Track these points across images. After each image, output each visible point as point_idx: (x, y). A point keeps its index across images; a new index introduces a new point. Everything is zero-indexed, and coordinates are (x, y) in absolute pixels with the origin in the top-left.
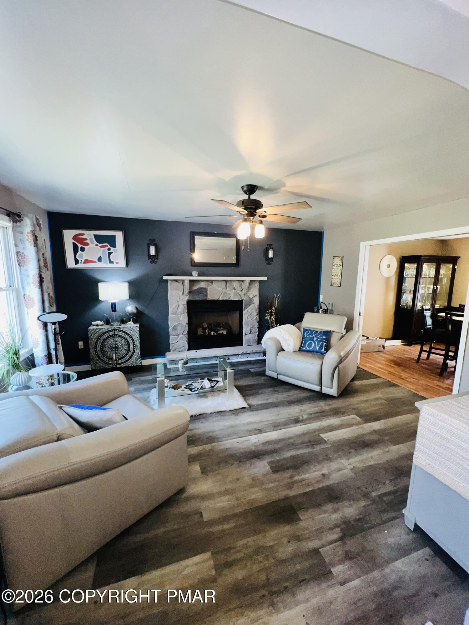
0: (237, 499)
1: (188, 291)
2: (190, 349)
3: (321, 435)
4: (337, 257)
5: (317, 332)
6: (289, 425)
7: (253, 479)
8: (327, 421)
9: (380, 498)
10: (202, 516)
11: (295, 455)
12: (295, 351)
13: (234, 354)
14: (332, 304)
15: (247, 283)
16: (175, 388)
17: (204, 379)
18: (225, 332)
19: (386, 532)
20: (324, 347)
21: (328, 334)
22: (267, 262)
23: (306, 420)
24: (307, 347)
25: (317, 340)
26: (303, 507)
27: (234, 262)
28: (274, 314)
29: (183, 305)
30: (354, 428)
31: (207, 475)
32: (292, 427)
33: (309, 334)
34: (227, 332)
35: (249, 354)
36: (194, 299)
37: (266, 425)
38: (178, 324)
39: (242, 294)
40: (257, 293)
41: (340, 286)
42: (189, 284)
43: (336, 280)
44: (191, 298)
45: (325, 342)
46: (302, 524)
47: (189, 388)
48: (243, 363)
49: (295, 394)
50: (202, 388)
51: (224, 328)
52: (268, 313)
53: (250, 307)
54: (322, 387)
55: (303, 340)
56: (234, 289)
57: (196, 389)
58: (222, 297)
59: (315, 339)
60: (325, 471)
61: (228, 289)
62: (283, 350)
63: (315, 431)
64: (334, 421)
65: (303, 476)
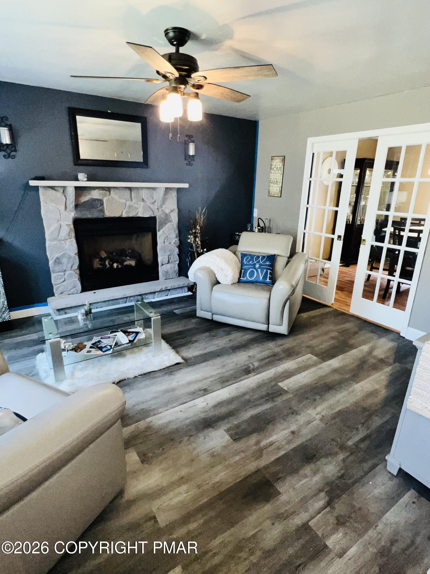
0: (199, 487)
1: (74, 204)
2: (84, 289)
3: (280, 384)
4: (277, 157)
5: (258, 257)
6: (239, 377)
7: (213, 456)
8: (282, 366)
9: (356, 446)
10: (156, 521)
11: (256, 415)
12: (234, 284)
13: (149, 292)
14: (270, 220)
15: (162, 192)
16: (76, 349)
17: (116, 332)
18: (133, 263)
19: (371, 483)
20: (269, 275)
21: (272, 259)
22: (187, 162)
23: (258, 368)
24: (248, 277)
25: (259, 268)
26: (279, 477)
27: (141, 160)
28: (199, 235)
29: (68, 225)
30: (313, 369)
31: (151, 464)
32: (244, 379)
33: (249, 262)
34: (136, 264)
35: (169, 290)
36: (85, 217)
37: (211, 381)
38: (62, 255)
39: (155, 207)
40: (175, 207)
41: (281, 197)
42: (74, 193)
43: (275, 189)
44: (79, 215)
45: (269, 269)
46: (283, 498)
47: (96, 346)
48: (162, 303)
49: (238, 337)
50: (116, 344)
51: (132, 257)
52: (191, 234)
53: (167, 226)
54: (270, 325)
55: (242, 269)
56: (143, 200)
57: (109, 347)
58: (127, 212)
59: (257, 266)
60: (294, 428)
61: (134, 201)
62: (218, 283)
63: (271, 380)
64: (289, 365)
65: (271, 439)
